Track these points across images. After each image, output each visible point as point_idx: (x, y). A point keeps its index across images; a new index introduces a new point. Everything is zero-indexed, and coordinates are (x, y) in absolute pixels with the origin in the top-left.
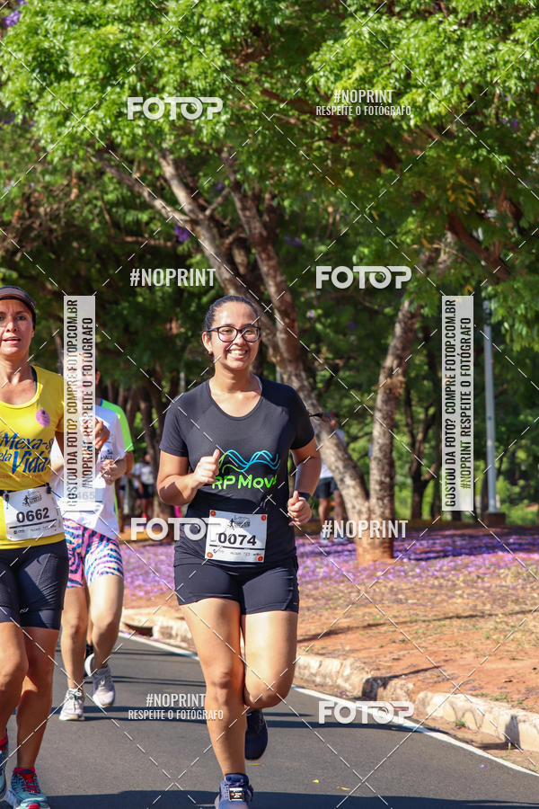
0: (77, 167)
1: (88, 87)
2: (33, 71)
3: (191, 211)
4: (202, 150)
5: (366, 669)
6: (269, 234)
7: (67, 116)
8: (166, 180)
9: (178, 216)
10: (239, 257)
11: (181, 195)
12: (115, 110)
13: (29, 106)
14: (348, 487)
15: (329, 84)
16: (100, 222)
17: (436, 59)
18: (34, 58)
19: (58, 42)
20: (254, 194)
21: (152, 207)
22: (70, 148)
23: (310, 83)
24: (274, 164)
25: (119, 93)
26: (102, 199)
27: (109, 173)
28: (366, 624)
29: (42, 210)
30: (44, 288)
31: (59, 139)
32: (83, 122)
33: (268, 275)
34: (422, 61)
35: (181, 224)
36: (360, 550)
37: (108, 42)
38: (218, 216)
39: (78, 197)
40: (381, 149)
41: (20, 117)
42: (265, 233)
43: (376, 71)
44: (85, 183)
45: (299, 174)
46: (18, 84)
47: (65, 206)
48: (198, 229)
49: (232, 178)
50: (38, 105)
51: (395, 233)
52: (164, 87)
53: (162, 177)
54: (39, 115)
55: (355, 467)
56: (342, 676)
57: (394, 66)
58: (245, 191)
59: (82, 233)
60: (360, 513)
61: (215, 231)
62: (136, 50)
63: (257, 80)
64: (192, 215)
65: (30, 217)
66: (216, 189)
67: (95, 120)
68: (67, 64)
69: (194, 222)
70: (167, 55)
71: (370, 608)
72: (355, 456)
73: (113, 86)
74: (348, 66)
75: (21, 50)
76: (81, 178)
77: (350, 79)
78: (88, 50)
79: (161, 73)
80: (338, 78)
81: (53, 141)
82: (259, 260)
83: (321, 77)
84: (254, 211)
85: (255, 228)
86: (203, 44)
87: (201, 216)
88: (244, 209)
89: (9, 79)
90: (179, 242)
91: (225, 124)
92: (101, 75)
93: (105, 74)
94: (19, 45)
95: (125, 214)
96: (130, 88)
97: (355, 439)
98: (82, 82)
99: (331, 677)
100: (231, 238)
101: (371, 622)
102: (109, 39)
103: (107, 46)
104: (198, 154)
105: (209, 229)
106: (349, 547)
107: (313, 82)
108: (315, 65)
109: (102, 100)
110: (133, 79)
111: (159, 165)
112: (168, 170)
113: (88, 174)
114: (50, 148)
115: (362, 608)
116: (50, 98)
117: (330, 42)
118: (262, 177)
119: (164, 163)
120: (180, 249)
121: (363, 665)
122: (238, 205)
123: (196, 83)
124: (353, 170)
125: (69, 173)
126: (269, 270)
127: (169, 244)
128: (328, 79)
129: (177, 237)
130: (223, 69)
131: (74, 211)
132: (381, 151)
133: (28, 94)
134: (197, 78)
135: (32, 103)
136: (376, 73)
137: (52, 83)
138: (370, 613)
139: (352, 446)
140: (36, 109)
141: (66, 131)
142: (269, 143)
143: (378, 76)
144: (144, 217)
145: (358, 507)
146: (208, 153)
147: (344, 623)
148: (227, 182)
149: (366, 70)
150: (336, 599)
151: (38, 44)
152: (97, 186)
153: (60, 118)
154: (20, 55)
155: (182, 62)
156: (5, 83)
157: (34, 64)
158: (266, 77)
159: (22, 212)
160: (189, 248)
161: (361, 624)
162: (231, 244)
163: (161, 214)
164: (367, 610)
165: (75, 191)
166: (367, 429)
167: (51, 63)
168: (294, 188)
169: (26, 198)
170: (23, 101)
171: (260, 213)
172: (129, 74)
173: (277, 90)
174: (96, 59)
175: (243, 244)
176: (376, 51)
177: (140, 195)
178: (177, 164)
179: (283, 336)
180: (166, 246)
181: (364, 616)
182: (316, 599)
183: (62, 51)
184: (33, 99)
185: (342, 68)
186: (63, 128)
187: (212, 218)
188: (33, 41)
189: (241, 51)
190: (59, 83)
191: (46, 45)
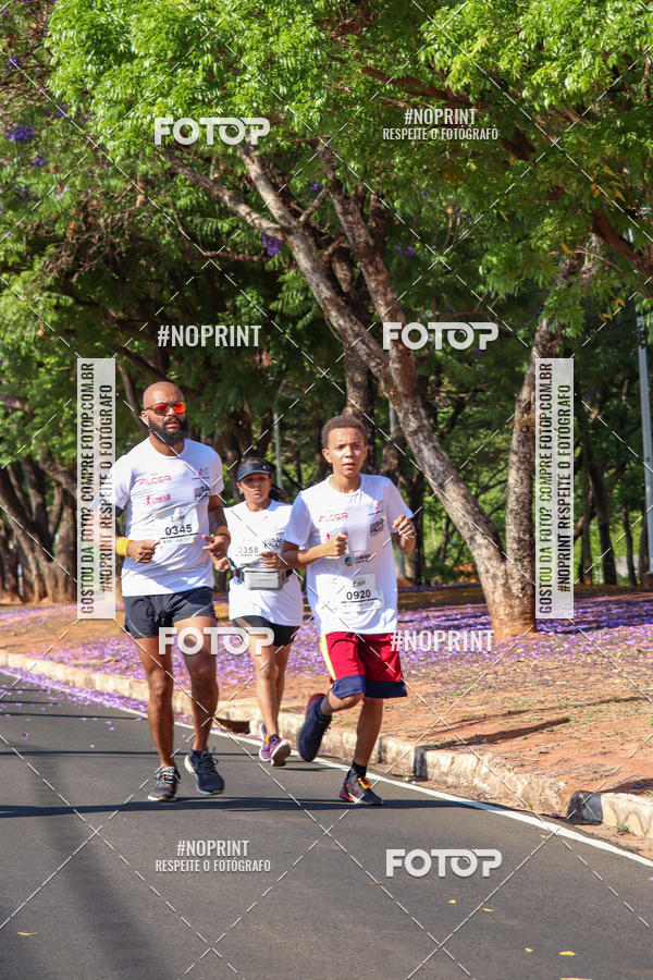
0: (142, 168)
1: (154, 70)
2: (88, 52)
3: (282, 217)
4: (293, 144)
5: (508, 766)
6: (376, 242)
7: (130, 105)
8: (250, 181)
9: (265, 224)
10: (341, 272)
11: (269, 198)
12: (187, 95)
13: (84, 95)
14: (480, 546)
15: (446, 58)
16: (172, 235)
17: (573, 25)
18: (88, 37)
19: (117, 16)
20: (356, 195)
21: (235, 214)
22: (135, 144)
23: (423, 59)
24: (380, 157)
25: (192, 76)
26: (175, 205)
27: (182, 174)
28: (505, 711)
29: (101, 221)
30: (106, 315)
31: (121, 134)
32: (150, 113)
33: (376, 292)
34: (557, 27)
35: (270, 233)
36: (496, 623)
37: (177, 14)
38: (314, 224)
39: (145, 203)
40: (510, 136)
41: (74, 109)
42: (371, 242)
43: (500, 41)
44: (153, 188)
45: (411, 169)
46: (69, 69)
47: (130, 215)
48: (291, 238)
49: (330, 177)
50: (94, 93)
51: (527, 237)
52: (245, 67)
53: (245, 177)
54: (96, 105)
55: (487, 522)
56: (479, 775)
57: (522, 35)
58: (346, 191)
59: (151, 248)
60: (495, 577)
61: (311, 241)
62: (211, 23)
63: (358, 57)
64: (282, 222)
65: (88, 229)
66: (312, 190)
67: (163, 110)
68: (128, 43)
69: (286, 231)
70: (249, 29)
71: (510, 692)
72: (487, 509)
73: (183, 67)
74: (468, 36)
75: (73, 28)
76: (148, 182)
77: (470, 52)
78: (153, 25)
79: (241, 50)
80: (455, 51)
81: (113, 137)
82: (365, 274)
83: (436, 51)
84: (358, 215)
85: (360, 236)
86: (292, 13)
87: (294, 223)
88: (346, 213)
89: (58, 63)
90: (268, 256)
91: (319, 110)
92: (170, 54)
93: (175, 52)
94: (70, 22)
95: (202, 223)
96: (204, 70)
97: (486, 489)
98: (146, 64)
99: (465, 777)
100: (330, 249)
101: (512, 709)
102: (178, 10)
103: (175, 20)
104: (289, 147)
105: (304, 239)
106: (483, 619)
107: (426, 57)
108: (428, 37)
109: (171, 85)
110: (208, 58)
111: (242, 163)
112: (254, 169)
113: (155, 175)
114: (110, 145)
115: (501, 692)
116: (109, 83)
117: (445, 9)
118: (366, 174)
119: (248, 161)
120: (270, 265)
121: (504, 761)
122: (338, 208)
123: (283, 61)
124: (476, 163)
125: (133, 175)
126: (377, 286)
127: (255, 258)
128: (444, 53)
129: (266, 250)
130: (316, 44)
131: (141, 221)
132: (509, 138)
133: (82, 81)
134: (285, 56)
135: (87, 93)
136: (502, 44)
137: (110, 67)
138: (511, 698)
139: (482, 497)
140: (93, 97)
141: (128, 124)
142: (374, 132)
143: (504, 47)
144: (225, 226)
145: (492, 570)
146: (300, 146)
147: (480, 711)
148: (324, 182)
149: (490, 40)
150: (469, 682)
151: (93, 19)
152: (168, 191)
153: (121, 107)
154: (71, 33)
155: (266, 36)
156: (54, 69)
157: (89, 43)
158: (368, 53)
159: (78, 223)
160: (280, 263)
161: (500, 712)
162: (331, 255)
163: (245, 222)
164: (507, 695)
165: (140, 198)
166: (499, 477)
167: (109, 42)
168: (405, 185)
169: (83, 207)
170: (78, 89)
171: (365, 217)
172: (204, 53)
173: (382, 68)
174: (163, 35)
175: (345, 255)
176: (501, 17)
177: (219, 200)
178: (263, 162)
179: (397, 365)
180: (252, 261)
181: (503, 702)
182: (444, 683)
183: (122, 27)
184: (89, 86)
185: (460, 39)
186: (125, 121)
187: (307, 225)
188: (87, 16)
189: (338, 21)
190: (120, 66)
191: (103, 20)
